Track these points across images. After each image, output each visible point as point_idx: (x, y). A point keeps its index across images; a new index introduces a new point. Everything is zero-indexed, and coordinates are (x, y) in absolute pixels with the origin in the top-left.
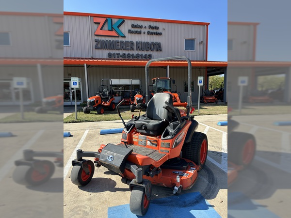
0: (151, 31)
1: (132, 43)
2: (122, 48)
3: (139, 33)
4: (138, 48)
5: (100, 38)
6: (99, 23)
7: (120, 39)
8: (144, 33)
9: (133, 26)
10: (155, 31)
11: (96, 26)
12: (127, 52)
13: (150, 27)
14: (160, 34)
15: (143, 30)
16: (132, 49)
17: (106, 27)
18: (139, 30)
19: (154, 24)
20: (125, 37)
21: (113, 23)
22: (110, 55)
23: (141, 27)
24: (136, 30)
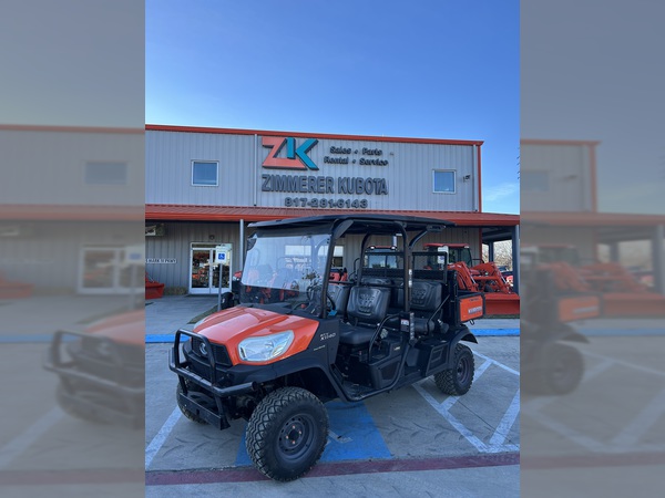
0: (367, 158)
1: (330, 180)
2: (312, 190)
3: (345, 162)
4: (342, 190)
5: (271, 172)
6: (271, 147)
7: (308, 174)
8: (354, 162)
9: (333, 150)
10: (374, 158)
11: (266, 151)
12: (320, 197)
13: (365, 151)
14: (384, 163)
15: (351, 157)
16: (330, 190)
17: (283, 154)
18: (344, 156)
19: (372, 146)
20: (317, 169)
21: (297, 146)
22: (288, 200)
23: (348, 152)
24: (338, 157)
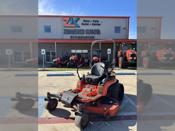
0: (94, 23)
1: (83, 30)
2: (78, 33)
4: (87, 33)
5: (66, 28)
6: (66, 21)
7: (77, 28)
8: (90, 24)
9: (84, 21)
10: (96, 23)
11: (64, 22)
12: (80, 35)
13: (94, 21)
14: (100, 25)
16: (83, 33)
17: (70, 23)
18: (87, 23)
19: (96, 19)
21: (74, 20)
22: (71, 37)
23: (89, 21)
24: (86, 23)
